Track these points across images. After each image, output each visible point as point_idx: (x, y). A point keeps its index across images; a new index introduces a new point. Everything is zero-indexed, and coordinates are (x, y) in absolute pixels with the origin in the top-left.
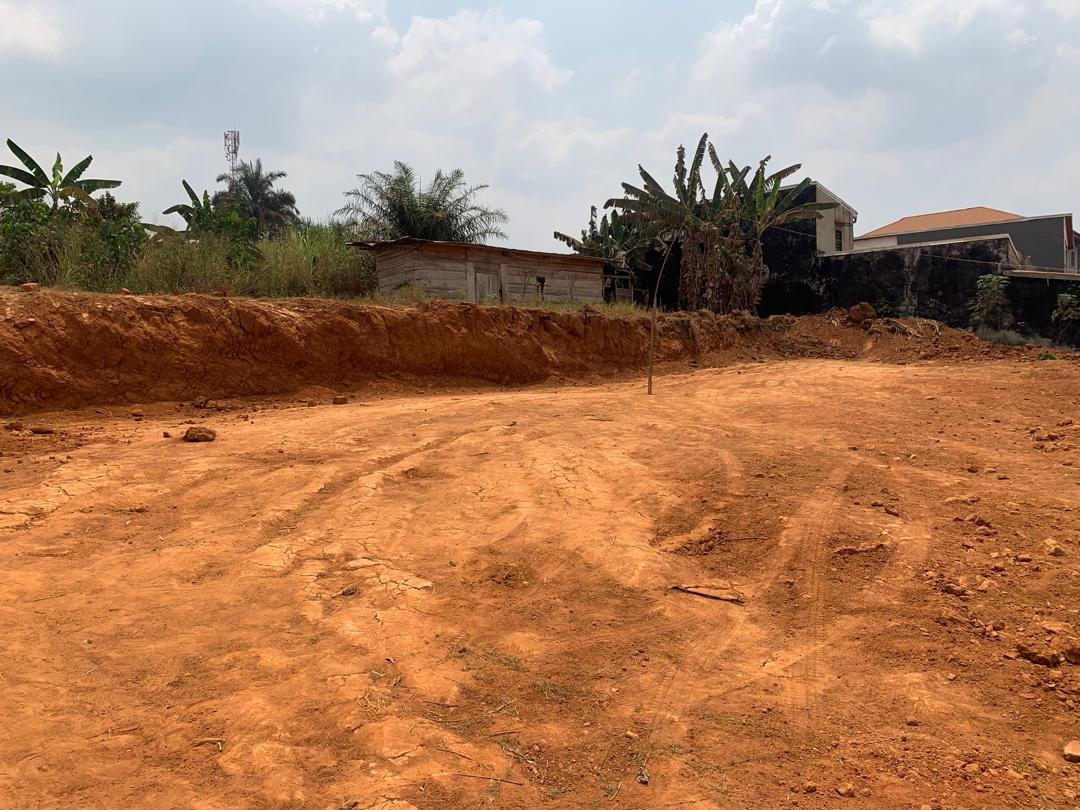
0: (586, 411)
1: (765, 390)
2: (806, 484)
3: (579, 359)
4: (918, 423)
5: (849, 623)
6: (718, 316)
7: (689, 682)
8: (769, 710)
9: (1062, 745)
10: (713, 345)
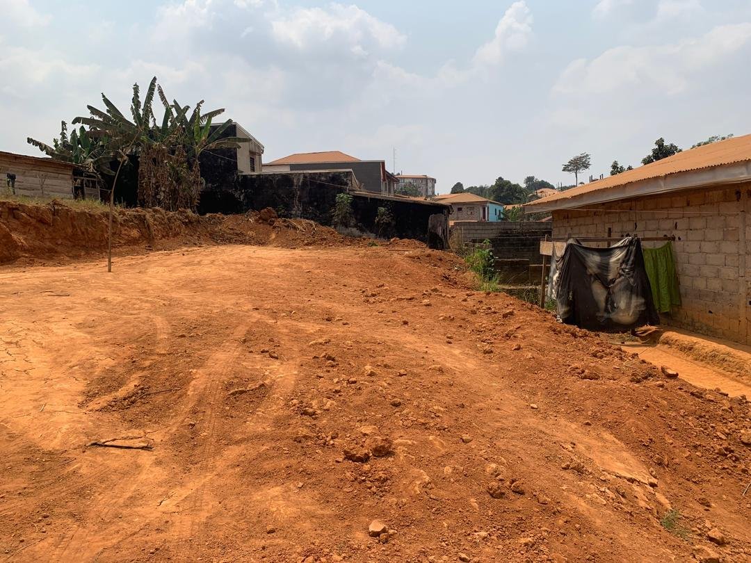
0: (46, 289)
1: (200, 267)
2: (216, 340)
3: (48, 244)
4: (298, 289)
5: (233, 452)
6: (168, 212)
7: (88, 538)
8: (157, 549)
9: (368, 524)
10: (164, 234)
